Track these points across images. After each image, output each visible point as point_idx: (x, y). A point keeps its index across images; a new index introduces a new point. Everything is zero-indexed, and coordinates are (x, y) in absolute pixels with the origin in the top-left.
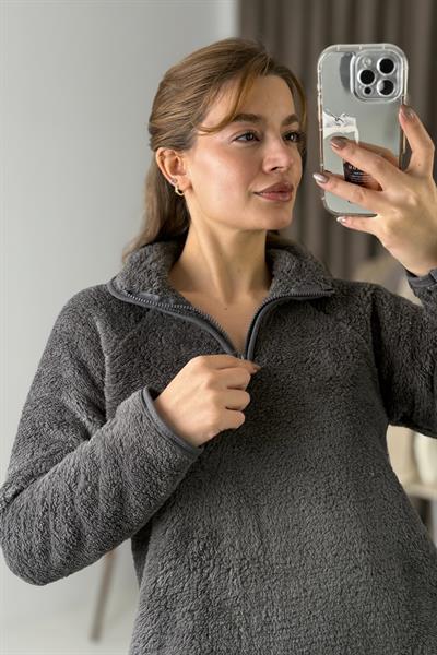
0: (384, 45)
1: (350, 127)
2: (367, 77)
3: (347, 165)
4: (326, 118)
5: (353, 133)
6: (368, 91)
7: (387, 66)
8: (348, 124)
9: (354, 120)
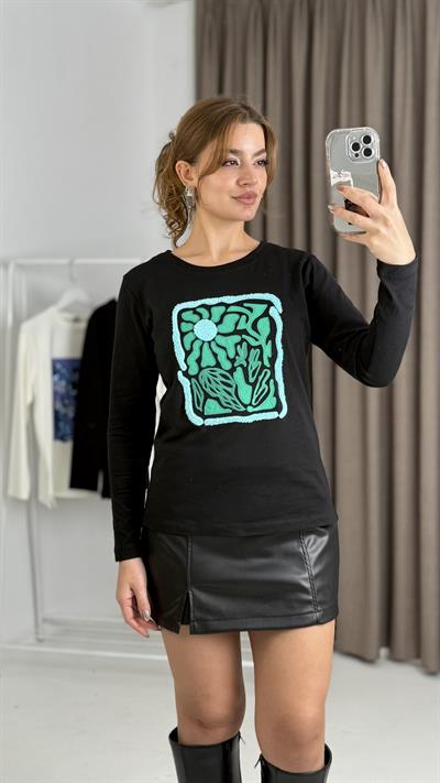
0: (364, 128)
1: (347, 177)
2: (356, 147)
3: (347, 201)
4: (333, 173)
5: (349, 182)
6: (357, 155)
7: (367, 140)
8: (346, 176)
9: (349, 173)
